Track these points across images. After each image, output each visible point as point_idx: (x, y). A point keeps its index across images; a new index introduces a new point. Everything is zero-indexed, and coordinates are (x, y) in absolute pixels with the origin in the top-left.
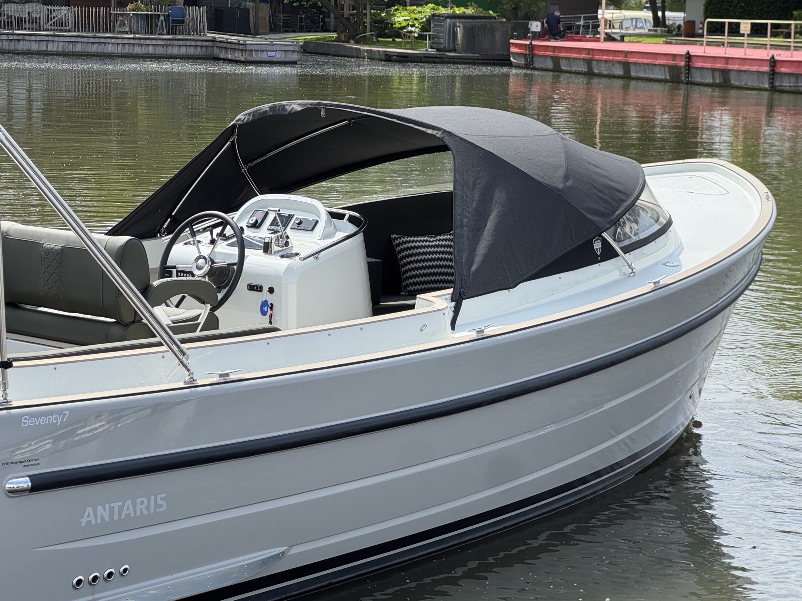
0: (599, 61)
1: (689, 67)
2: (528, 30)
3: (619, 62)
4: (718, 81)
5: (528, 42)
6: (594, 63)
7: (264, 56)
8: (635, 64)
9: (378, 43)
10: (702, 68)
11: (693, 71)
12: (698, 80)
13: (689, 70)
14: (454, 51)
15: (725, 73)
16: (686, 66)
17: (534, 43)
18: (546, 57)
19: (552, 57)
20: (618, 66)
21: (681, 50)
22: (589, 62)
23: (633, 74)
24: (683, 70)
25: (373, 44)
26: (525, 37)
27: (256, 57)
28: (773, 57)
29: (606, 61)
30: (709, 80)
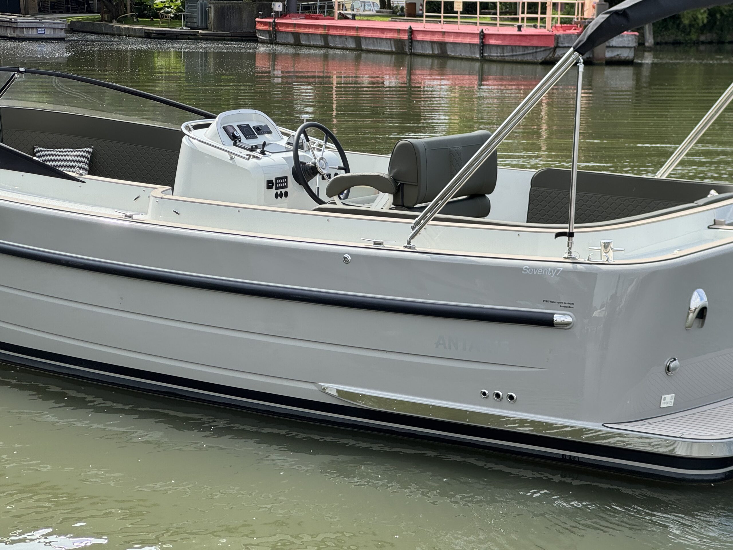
0: (334, 36)
1: (411, 40)
2: (271, 10)
3: (352, 37)
4: (436, 52)
5: (271, 20)
6: (330, 38)
7: (34, 33)
8: (365, 38)
9: (137, 23)
10: (423, 42)
11: (415, 44)
12: (420, 51)
13: (411, 43)
14: (207, 29)
15: (442, 45)
16: (409, 39)
17: (277, 21)
18: (287, 33)
19: (293, 33)
20: (350, 40)
21: (405, 26)
22: (325, 37)
23: (364, 47)
24: (407, 43)
25: (134, 23)
26: (269, 17)
27: (26, 34)
28: (482, 31)
29: (341, 36)
30: (429, 52)
